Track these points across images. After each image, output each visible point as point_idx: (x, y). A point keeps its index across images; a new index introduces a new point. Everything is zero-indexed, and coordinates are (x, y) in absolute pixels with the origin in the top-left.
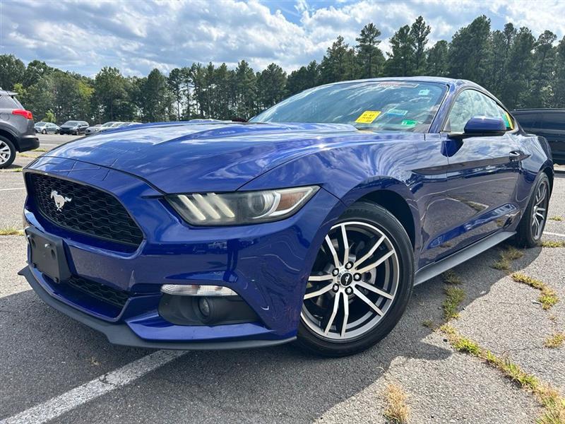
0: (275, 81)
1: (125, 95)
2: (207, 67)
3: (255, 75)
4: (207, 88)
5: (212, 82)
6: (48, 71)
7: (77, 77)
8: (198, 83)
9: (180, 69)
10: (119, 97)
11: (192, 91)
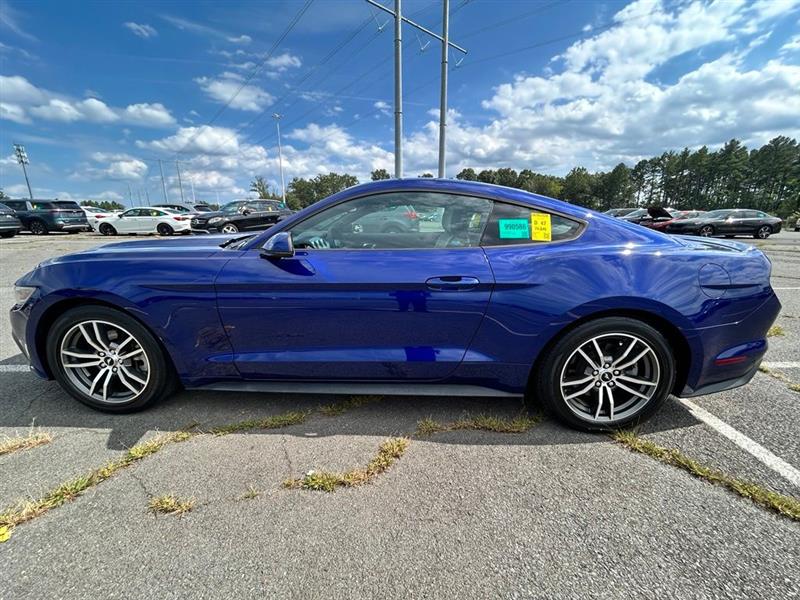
0: (777, 157)
1: (588, 189)
2: (680, 154)
3: (749, 153)
4: (677, 174)
5: (685, 167)
6: (532, 175)
7: (552, 179)
8: (667, 171)
9: (648, 160)
10: (582, 191)
11: (658, 179)
